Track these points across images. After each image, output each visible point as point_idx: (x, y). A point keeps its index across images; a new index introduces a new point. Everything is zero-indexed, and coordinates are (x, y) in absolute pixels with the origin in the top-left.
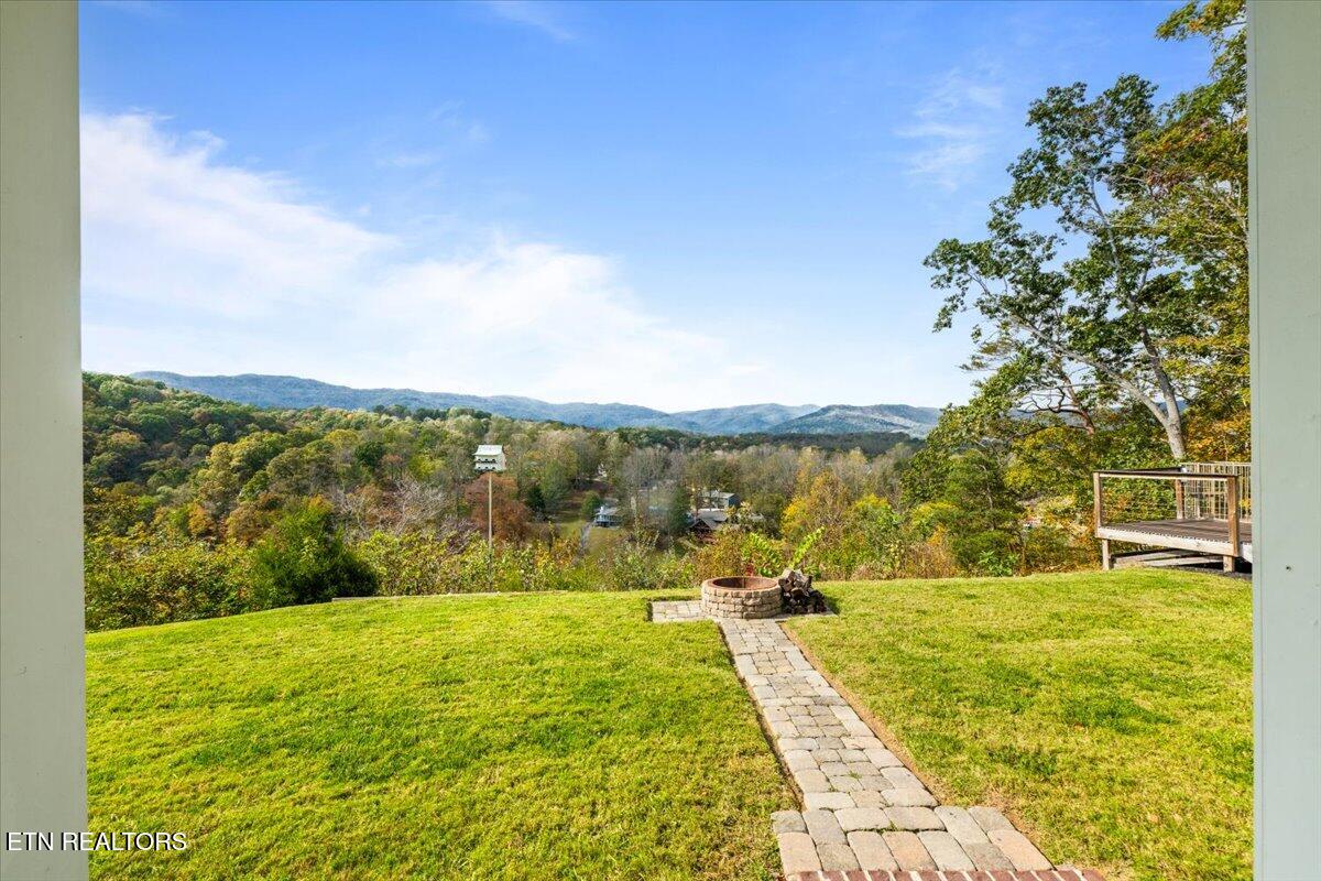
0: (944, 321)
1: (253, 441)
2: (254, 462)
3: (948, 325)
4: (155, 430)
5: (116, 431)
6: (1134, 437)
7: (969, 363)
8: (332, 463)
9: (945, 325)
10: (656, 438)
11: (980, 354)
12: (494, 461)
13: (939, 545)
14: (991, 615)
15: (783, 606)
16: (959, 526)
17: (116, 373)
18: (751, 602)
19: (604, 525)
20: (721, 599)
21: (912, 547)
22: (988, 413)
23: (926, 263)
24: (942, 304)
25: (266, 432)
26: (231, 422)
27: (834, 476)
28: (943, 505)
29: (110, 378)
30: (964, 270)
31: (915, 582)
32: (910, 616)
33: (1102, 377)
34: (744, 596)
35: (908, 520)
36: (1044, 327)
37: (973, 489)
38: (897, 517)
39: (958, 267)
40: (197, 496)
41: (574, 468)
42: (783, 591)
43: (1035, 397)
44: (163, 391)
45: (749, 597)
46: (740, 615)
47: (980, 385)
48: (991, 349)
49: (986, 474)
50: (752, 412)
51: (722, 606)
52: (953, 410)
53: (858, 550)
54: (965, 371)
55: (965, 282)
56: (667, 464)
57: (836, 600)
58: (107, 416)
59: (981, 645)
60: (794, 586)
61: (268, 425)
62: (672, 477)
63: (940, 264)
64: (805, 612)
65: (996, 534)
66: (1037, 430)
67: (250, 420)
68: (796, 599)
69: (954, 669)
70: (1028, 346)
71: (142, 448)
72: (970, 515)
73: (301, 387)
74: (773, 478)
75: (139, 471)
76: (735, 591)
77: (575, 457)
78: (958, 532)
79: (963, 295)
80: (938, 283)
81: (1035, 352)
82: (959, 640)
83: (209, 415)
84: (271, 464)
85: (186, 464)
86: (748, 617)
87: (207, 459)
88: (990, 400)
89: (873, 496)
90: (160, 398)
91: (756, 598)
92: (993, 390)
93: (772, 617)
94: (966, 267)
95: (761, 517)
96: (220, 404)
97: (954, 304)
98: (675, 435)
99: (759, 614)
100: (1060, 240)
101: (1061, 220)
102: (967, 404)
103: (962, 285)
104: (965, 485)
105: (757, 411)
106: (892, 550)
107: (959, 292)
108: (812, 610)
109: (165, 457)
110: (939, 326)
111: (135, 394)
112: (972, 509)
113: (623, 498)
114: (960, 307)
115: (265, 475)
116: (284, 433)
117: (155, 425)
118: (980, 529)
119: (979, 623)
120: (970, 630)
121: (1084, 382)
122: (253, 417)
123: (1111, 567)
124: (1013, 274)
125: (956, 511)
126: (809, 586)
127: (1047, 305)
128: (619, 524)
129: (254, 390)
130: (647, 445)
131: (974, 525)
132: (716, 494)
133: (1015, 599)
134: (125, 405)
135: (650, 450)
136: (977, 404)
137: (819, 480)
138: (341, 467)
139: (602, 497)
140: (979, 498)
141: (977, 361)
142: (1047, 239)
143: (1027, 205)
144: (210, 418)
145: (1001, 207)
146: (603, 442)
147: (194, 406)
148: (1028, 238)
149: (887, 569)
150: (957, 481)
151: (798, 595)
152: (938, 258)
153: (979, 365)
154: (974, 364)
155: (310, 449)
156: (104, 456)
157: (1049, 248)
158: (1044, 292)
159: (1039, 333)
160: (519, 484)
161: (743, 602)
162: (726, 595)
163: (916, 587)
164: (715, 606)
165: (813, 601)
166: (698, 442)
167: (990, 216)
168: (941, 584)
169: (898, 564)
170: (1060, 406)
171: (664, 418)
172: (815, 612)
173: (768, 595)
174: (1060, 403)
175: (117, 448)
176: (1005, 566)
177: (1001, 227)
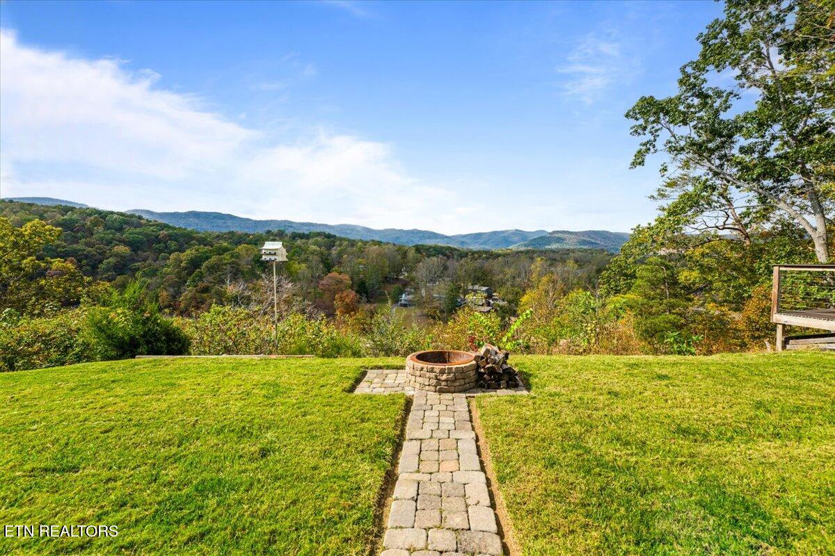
0: (639, 160)
1: (193, 251)
2: (195, 264)
3: (642, 163)
4: (138, 245)
5: (116, 245)
6: (785, 247)
7: (655, 194)
8: (240, 265)
9: (640, 164)
10: (439, 251)
11: (664, 188)
12: (275, 254)
13: (627, 325)
14: (688, 400)
15: (477, 381)
16: (643, 311)
17: (116, 210)
18: (444, 377)
19: (405, 306)
20: (418, 373)
21: (606, 325)
22: (670, 228)
23: (627, 116)
24: (639, 148)
25: (202, 246)
26: (181, 240)
27: (555, 277)
28: (630, 296)
29: (112, 213)
30: (657, 121)
31: (609, 358)
32: (601, 398)
33: (763, 200)
34: (438, 371)
35: (604, 305)
36: (718, 162)
37: (654, 284)
38: (595, 303)
39: (652, 119)
40: (163, 284)
41: (387, 269)
42: (478, 367)
43: (705, 219)
44: (142, 221)
45: (442, 372)
46: (433, 388)
47: (664, 209)
48: (672, 184)
49: (663, 274)
50: (502, 235)
51: (419, 379)
52: (641, 229)
53: (563, 327)
54: (652, 200)
55: (656, 131)
56: (446, 268)
57: (531, 375)
58: (111, 236)
59: (684, 444)
60: (488, 363)
61: (203, 241)
62: (448, 276)
63: (638, 116)
64: (499, 387)
65: (672, 317)
66: (705, 242)
67: (193, 238)
68: (490, 374)
69: (655, 489)
70: (704, 178)
71: (131, 255)
72: (651, 303)
73: (223, 219)
74: (514, 277)
75: (130, 269)
76: (430, 366)
77: (387, 263)
78: (641, 315)
79: (655, 140)
80: (636, 131)
81: (709, 183)
82: (656, 437)
83: (169, 236)
84: (205, 265)
85: (156, 265)
86: (441, 391)
87: (168, 262)
88: (671, 218)
89: (581, 290)
90: (140, 225)
91: (449, 373)
92: (674, 212)
93: (464, 391)
94: (659, 118)
95: (506, 302)
96: (174, 228)
97: (648, 147)
98: (452, 250)
99: (452, 389)
100: (735, 96)
101: (738, 77)
102: (653, 223)
103: (654, 133)
104: (649, 281)
105: (506, 234)
106: (589, 329)
107: (652, 138)
108: (505, 385)
109: (144, 260)
110: (634, 164)
111: (127, 223)
112: (653, 299)
113: (417, 289)
114: (652, 150)
115: (201, 272)
116: (212, 246)
117: (139, 242)
118: (658, 314)
119: (677, 411)
120: (667, 421)
121: (748, 204)
122: (194, 237)
123: (784, 347)
124: (696, 122)
125: (641, 300)
126: (505, 362)
127: (722, 146)
128: (415, 305)
129: (196, 221)
130: (434, 256)
131: (654, 310)
132: (476, 287)
133: (709, 381)
134: (120, 229)
135: (435, 258)
136: (661, 222)
137: (545, 279)
138: (246, 268)
139: (404, 288)
140: (658, 291)
141: (662, 192)
142: (725, 95)
143: (711, 67)
144: (170, 237)
145: (689, 70)
146: (405, 254)
147: (160, 230)
148: (710, 93)
149: (584, 344)
150: (642, 278)
151: (492, 371)
152: (637, 111)
153: (663, 196)
154: (660, 195)
155: (227, 256)
156: (111, 260)
157: (726, 101)
158: (721, 136)
159: (713, 167)
160: (352, 279)
161: (436, 376)
162: (422, 369)
163: (608, 365)
164: (413, 378)
165: (506, 377)
166: (466, 255)
167: (681, 76)
168: (632, 362)
169: (593, 341)
170: (725, 224)
171: (445, 239)
172: (508, 387)
173: (462, 371)
174: (724, 223)
175: (116, 255)
176: (688, 344)
177: (690, 83)
